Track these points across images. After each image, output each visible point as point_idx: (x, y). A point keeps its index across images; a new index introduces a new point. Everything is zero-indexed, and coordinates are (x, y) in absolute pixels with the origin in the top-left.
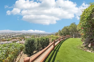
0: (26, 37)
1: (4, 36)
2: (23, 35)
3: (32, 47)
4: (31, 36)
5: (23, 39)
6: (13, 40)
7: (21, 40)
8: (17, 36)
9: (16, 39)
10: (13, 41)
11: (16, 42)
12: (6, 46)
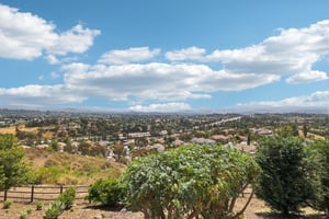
0: (254, 130)
1: (197, 124)
2: (244, 123)
3: (290, 179)
4: (275, 126)
5: (245, 138)
6: (216, 137)
7: (238, 138)
8: (227, 125)
9: (224, 134)
10: (217, 140)
11: (224, 142)
12: (209, 152)
